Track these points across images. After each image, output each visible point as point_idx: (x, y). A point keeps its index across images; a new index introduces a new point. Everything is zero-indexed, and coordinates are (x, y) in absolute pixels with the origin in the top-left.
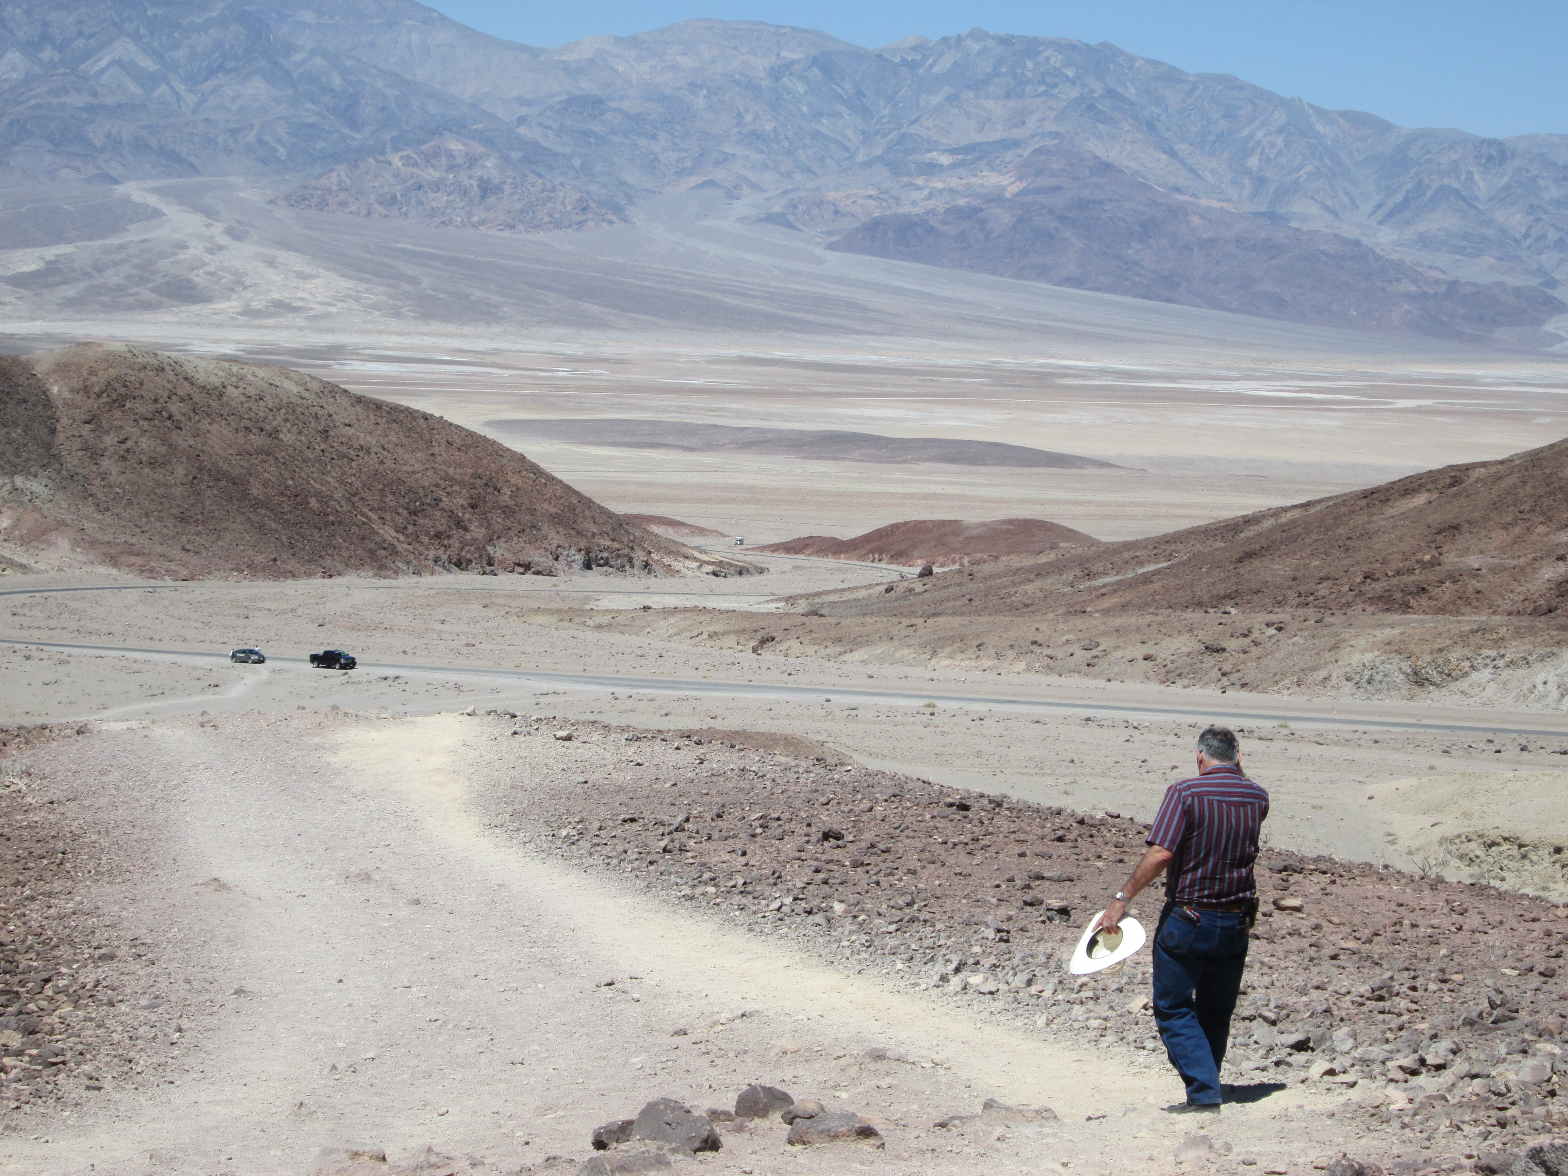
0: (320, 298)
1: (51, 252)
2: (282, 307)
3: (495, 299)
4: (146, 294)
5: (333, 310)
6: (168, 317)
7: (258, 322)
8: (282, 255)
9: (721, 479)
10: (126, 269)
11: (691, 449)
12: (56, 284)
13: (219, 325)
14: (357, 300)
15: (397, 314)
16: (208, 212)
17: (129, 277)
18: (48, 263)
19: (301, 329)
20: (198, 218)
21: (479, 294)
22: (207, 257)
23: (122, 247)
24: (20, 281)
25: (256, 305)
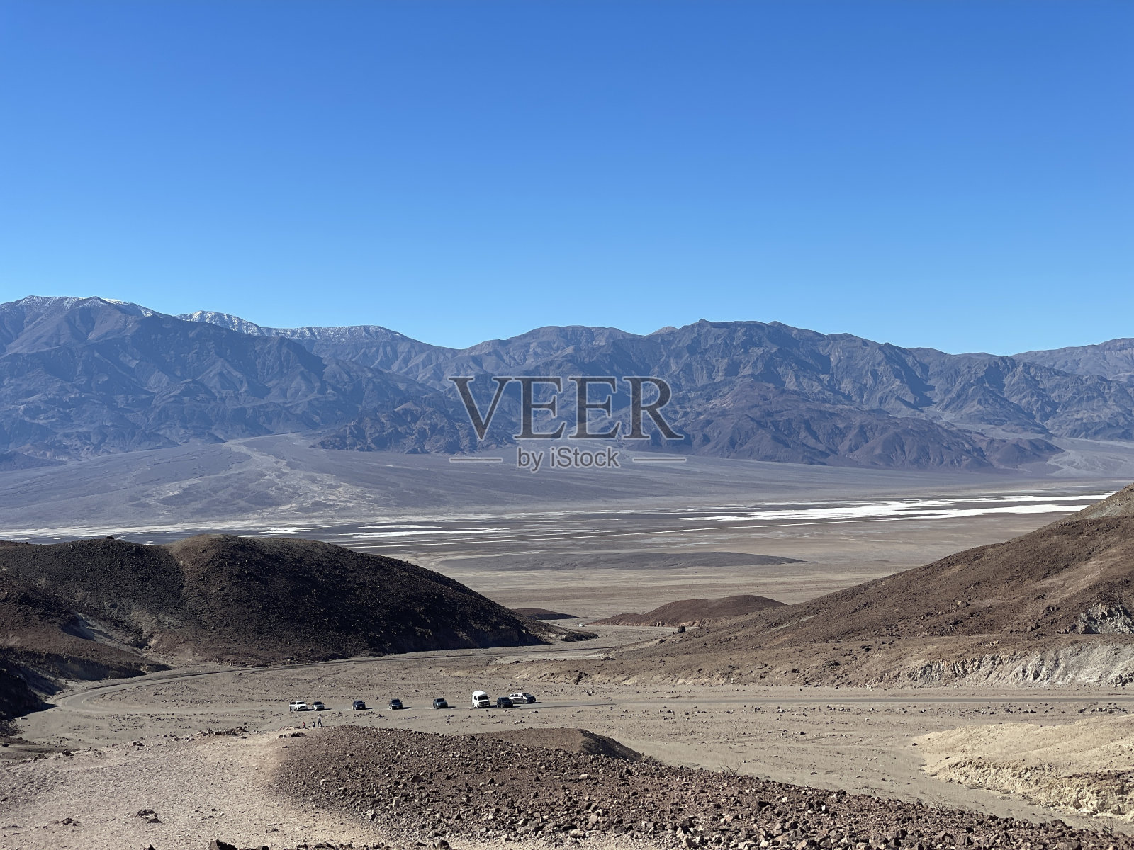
0: (343, 499)
1: (185, 484)
2: (320, 506)
3: (442, 492)
4: (242, 503)
5: (350, 505)
6: (256, 516)
7: (307, 515)
8: (318, 476)
10: (231, 490)
12: (190, 501)
13: (286, 518)
14: (364, 498)
15: (387, 504)
16: (277, 455)
17: (232, 495)
18: (184, 490)
19: (332, 517)
20: (271, 459)
21: (434, 490)
22: (277, 480)
23: (227, 478)
24: (168, 501)
25: (305, 505)
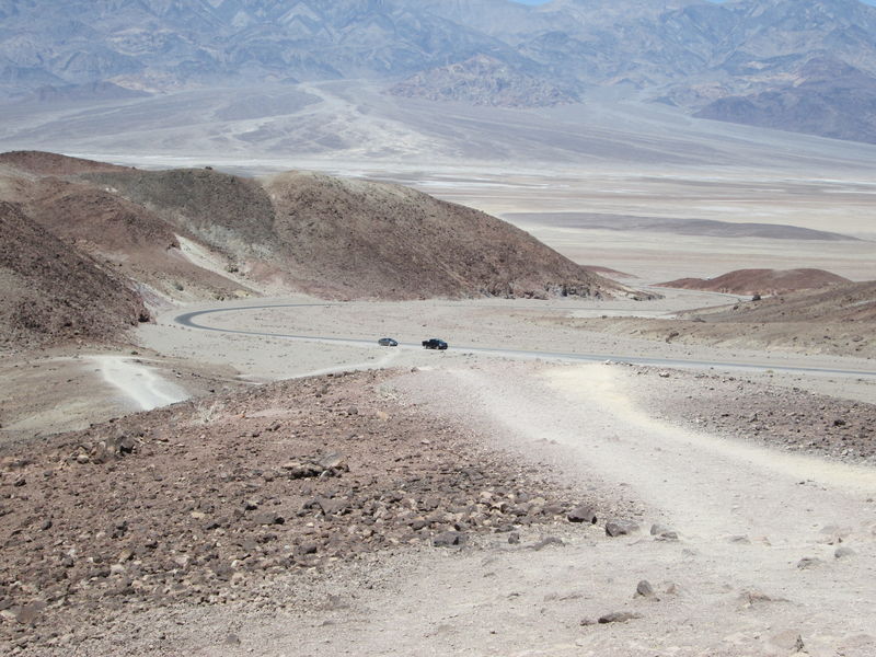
0: (409, 146)
1: (262, 121)
2: (388, 151)
3: (507, 146)
4: (314, 144)
5: (416, 152)
6: (327, 157)
7: (376, 159)
8: (388, 122)
9: (633, 246)
10: (303, 130)
11: (617, 229)
12: (266, 139)
13: (354, 161)
14: (430, 146)
15: (452, 155)
16: (347, 98)
17: (305, 135)
18: (261, 127)
19: (400, 163)
20: (342, 103)
21: (498, 143)
22: (347, 124)
23: (300, 118)
24: (245, 137)
25: (374, 150)
